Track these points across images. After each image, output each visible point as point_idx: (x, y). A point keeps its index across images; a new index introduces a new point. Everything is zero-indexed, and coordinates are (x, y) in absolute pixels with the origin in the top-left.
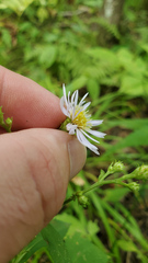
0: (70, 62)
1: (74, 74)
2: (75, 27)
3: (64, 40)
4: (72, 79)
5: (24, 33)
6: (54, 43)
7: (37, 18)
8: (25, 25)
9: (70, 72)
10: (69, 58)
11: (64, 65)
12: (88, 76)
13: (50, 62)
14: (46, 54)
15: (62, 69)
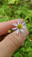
0: (24, 13)
1: (25, 16)
2: (24, 5)
3: (22, 9)
4: (25, 17)
5: (14, 8)
6: (20, 9)
7: (16, 4)
8: (14, 6)
9: (24, 15)
10: (24, 12)
11: (23, 14)
12: (29, 16)
13: (20, 14)
14: (19, 12)
15: (22, 15)
